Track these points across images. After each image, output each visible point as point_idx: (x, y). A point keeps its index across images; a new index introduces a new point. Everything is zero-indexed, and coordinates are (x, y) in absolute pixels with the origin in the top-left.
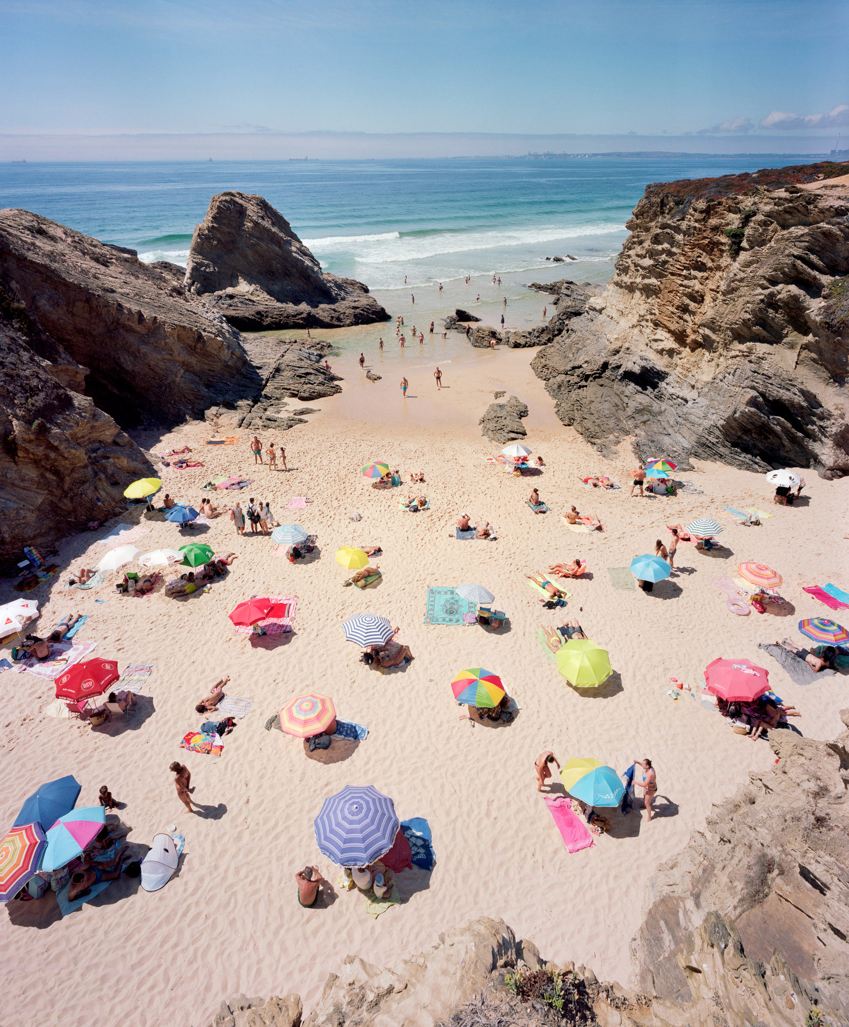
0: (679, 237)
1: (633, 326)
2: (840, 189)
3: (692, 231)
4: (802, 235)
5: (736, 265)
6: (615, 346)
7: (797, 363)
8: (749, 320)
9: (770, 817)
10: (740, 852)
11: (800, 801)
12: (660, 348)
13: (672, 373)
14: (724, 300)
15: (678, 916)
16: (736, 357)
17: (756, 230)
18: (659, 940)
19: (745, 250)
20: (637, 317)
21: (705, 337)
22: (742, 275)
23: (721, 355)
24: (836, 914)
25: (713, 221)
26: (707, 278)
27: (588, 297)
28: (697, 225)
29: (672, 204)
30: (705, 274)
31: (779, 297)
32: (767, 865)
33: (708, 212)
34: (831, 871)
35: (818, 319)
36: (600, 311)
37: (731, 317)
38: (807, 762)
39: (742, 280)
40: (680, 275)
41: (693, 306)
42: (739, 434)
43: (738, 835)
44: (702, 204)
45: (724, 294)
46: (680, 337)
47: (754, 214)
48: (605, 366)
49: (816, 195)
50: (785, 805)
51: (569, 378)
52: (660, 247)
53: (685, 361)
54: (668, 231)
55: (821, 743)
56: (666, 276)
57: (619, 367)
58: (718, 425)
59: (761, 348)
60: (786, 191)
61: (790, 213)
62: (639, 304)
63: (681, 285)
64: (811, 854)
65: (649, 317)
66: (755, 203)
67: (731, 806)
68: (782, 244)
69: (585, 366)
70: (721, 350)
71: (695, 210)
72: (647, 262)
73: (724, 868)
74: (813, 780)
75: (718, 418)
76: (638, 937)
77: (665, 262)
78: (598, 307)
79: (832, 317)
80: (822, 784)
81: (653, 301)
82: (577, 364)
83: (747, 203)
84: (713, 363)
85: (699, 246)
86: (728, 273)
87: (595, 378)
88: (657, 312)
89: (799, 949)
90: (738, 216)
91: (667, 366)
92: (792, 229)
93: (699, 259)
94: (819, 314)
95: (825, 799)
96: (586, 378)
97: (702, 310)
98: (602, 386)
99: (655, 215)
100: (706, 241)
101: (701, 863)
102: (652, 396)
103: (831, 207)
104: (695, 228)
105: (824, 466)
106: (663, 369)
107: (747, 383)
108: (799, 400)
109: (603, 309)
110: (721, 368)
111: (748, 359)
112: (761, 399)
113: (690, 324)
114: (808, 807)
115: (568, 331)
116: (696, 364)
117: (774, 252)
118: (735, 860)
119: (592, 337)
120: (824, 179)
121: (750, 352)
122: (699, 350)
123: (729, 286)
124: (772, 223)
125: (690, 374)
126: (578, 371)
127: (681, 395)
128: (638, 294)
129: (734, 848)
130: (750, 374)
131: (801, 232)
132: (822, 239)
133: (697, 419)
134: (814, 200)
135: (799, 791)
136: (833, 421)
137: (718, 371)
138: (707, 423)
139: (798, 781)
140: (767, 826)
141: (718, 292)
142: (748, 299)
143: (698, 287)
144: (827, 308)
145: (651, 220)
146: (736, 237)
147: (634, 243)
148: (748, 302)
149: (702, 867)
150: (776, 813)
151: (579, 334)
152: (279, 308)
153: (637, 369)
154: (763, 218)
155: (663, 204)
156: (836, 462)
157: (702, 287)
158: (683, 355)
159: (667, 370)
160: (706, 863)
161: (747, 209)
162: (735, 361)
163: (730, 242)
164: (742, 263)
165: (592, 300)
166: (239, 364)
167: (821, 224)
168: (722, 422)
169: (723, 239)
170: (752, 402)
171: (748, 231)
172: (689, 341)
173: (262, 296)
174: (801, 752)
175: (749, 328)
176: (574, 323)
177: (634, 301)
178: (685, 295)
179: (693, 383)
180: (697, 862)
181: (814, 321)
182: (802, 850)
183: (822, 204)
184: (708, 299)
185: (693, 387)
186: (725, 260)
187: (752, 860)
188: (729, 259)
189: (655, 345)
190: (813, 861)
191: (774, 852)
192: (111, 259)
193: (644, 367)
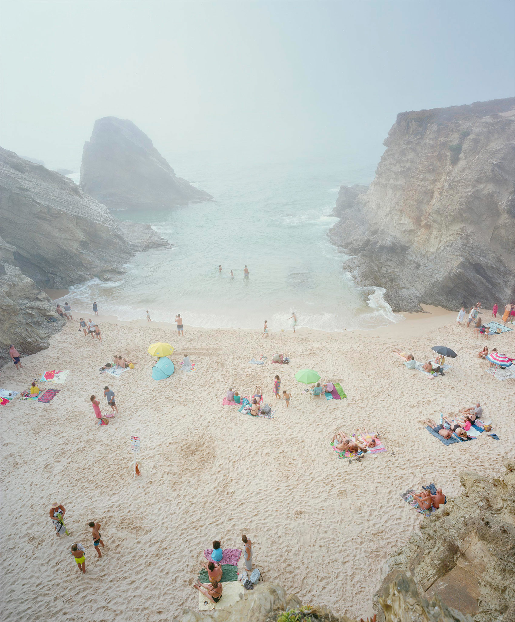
1: (387, 215)
3: (427, 146)
4: (499, 150)
5: (456, 170)
6: (375, 228)
7: (491, 239)
8: (462, 209)
9: (458, 523)
10: (439, 544)
11: (476, 513)
12: (404, 229)
13: (411, 247)
14: (446, 196)
16: (453, 234)
17: (470, 145)
19: (462, 160)
20: (389, 208)
21: (434, 222)
22: (459, 178)
23: (443, 234)
25: (441, 139)
26: (436, 180)
28: (431, 142)
29: (415, 127)
30: (435, 178)
31: (482, 193)
32: (454, 551)
33: (438, 132)
35: (506, 208)
36: (365, 204)
37: (450, 208)
38: (481, 490)
39: (459, 181)
40: (418, 178)
41: (426, 200)
42: (452, 287)
44: (434, 127)
45: (447, 191)
46: (417, 222)
47: (469, 134)
48: (367, 242)
49: (509, 120)
50: (467, 516)
52: (406, 158)
53: (420, 238)
54: (412, 146)
56: (409, 179)
57: (376, 243)
58: (439, 281)
59: (470, 228)
60: (490, 118)
62: (391, 198)
63: (419, 185)
65: (397, 208)
66: (470, 126)
67: (435, 518)
68: (486, 156)
69: (354, 242)
70: (443, 231)
72: (397, 169)
73: (429, 553)
75: (439, 276)
76: (378, 594)
77: (409, 169)
81: (400, 197)
82: (349, 241)
83: (465, 125)
84: (438, 239)
85: (432, 157)
86: (450, 176)
88: (402, 204)
89: (470, 596)
90: (458, 135)
91: (408, 242)
93: (431, 167)
94: (507, 205)
95: (490, 511)
96: (355, 250)
97: (432, 203)
100: (436, 154)
102: (398, 262)
104: (429, 144)
106: (405, 244)
107: (458, 252)
108: (492, 263)
109: (367, 203)
110: (443, 242)
111: (460, 236)
112: (467, 263)
113: (424, 212)
114: (480, 516)
116: (427, 240)
117: (480, 162)
118: (436, 548)
121: (462, 230)
122: (429, 230)
123: (450, 185)
124: (480, 140)
125: (423, 247)
126: (350, 246)
127: (416, 261)
128: (390, 192)
129: (435, 541)
130: (461, 246)
131: (499, 148)
135: (475, 507)
137: (440, 245)
138: (432, 280)
139: (475, 501)
140: (455, 528)
141: (443, 190)
142: (462, 195)
143: (430, 187)
146: (457, 150)
147: (389, 155)
148: (462, 197)
150: (462, 520)
153: (388, 244)
154: (475, 137)
155: (408, 127)
157: (432, 187)
158: (418, 234)
159: (407, 245)
161: (464, 130)
162: (452, 238)
163: (451, 154)
164: (459, 169)
165: (360, 196)
168: (442, 279)
169: (447, 152)
170: (462, 265)
171: (465, 146)
172: (423, 224)
174: (478, 484)
175: (462, 215)
177: (387, 197)
178: (421, 192)
179: (424, 253)
184: (436, 195)
185: (424, 256)
186: (448, 167)
187: (445, 548)
188: (451, 167)
189: (400, 227)
191: (458, 543)
192: (25, 167)
193: (393, 242)
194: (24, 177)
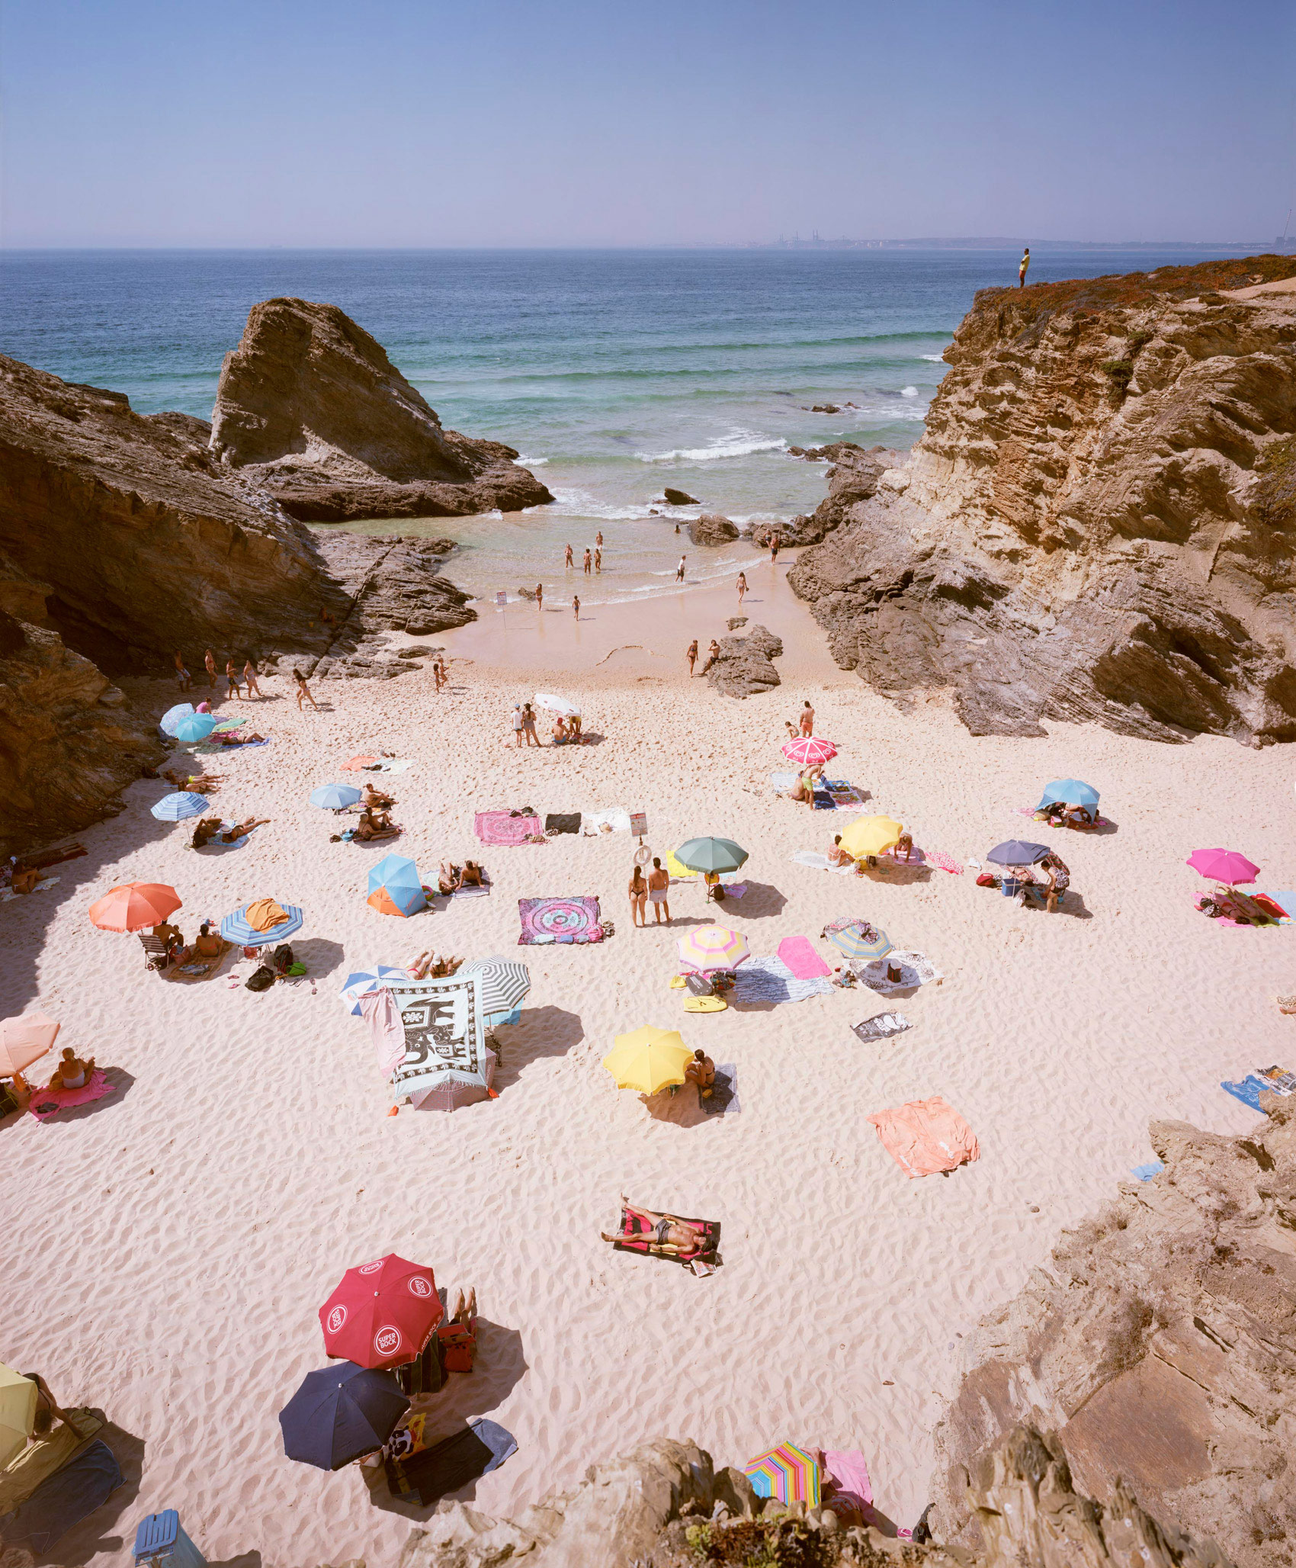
0: (1030, 374)
1: (954, 516)
2: (1287, 298)
3: (1049, 364)
4: (1226, 372)
5: (1119, 419)
6: (924, 546)
7: (1212, 572)
8: (1138, 505)
9: (1149, 1247)
10: (1101, 1298)
11: (1195, 1223)
12: (996, 549)
13: (1016, 588)
14: (1098, 475)
15: (1006, 1390)
16: (1116, 562)
17: (1152, 363)
18: (977, 1425)
19: (1134, 394)
20: (959, 501)
21: (1070, 532)
22: (1129, 434)
23: (1092, 559)
24: (1242, 1384)
25: (1083, 350)
26: (1072, 440)
27: (880, 470)
28: (1058, 355)
29: (1017, 321)
30: (1070, 434)
31: (1186, 469)
32: (1142, 1316)
33: (1075, 334)
34: (1236, 1324)
35: (1247, 503)
36: (901, 492)
37: (1109, 501)
38: (1207, 1167)
39: (1127, 443)
40: (1030, 435)
41: (1049, 482)
42: (1119, 681)
43: (1100, 1274)
44: (1065, 322)
45: (1100, 464)
46: (1029, 531)
47: (1149, 337)
48: (907, 578)
49: (1249, 308)
50: (1172, 1230)
51: (849, 596)
52: (997, 391)
53: (1036, 569)
54: (1012, 364)
55: (1229, 1139)
56: (1007, 436)
57: (930, 579)
58: (1087, 668)
59: (1157, 549)
60: (1201, 301)
61: (1208, 337)
62: (964, 479)
63: (1031, 451)
64: (1207, 1300)
65: (978, 501)
66: (1151, 320)
67: (1090, 1234)
68: (1194, 386)
69: (875, 577)
70: (1093, 553)
71: (1055, 331)
72: (978, 413)
73: (1077, 1321)
74: (1215, 1194)
75: (1086, 656)
76: (947, 1420)
77: (1006, 414)
78: (897, 486)
79: (1269, 499)
80: (1227, 1200)
81: (985, 477)
82: (862, 574)
83: (1139, 319)
84: (1081, 573)
85: (1062, 389)
86: (1106, 431)
87: (891, 596)
88: (991, 492)
89: (1185, 1433)
90: (1123, 341)
91: (1006, 578)
92: (1210, 361)
93: (1060, 410)
94: (1249, 497)
95: (1232, 1221)
96: (878, 596)
97: (1064, 490)
98: (902, 608)
99: (991, 338)
100: (1072, 381)
101: (1042, 1315)
102: (983, 624)
103: (1273, 326)
104: (1054, 359)
105: (1250, 728)
106: (1001, 582)
107: (1132, 603)
108: (1215, 628)
109: (905, 488)
110: (1093, 580)
111: (1135, 565)
112: (1154, 628)
113: (1045, 511)
114: (1205, 1233)
115: (848, 522)
116: (1054, 574)
117: (1179, 399)
118: (1094, 1310)
119: (887, 533)
120: (1264, 282)
121: (1139, 552)
122: (1058, 551)
123: (1106, 452)
124: (1178, 352)
125: (1043, 591)
126: (864, 587)
127: (1028, 622)
128: (961, 463)
129: (1092, 1293)
130: (1137, 589)
131: (1224, 367)
132: (1256, 378)
133: (1052, 660)
134: (1246, 317)
135: (1193, 1209)
136: (1265, 661)
137: (1087, 585)
138: (1068, 666)
139: (1192, 1195)
140: (1143, 1260)
141: (1089, 462)
142: (1137, 472)
143: (1058, 453)
144: (1261, 487)
145: (984, 347)
146: (1121, 374)
147: (956, 383)
148: (1137, 478)
149: (1044, 1320)
150: (1158, 1241)
151: (866, 528)
152: (371, 487)
153: (959, 582)
154: (1164, 344)
155: (1002, 321)
156: (1267, 722)
157: (1065, 454)
158: (1033, 559)
159: (1006, 583)
160: (1050, 1314)
161: (1139, 330)
162: (1115, 568)
163: (1110, 383)
164: (1129, 416)
165: (887, 474)
166: (306, 577)
167: (1256, 355)
168: (1091, 664)
169: (1100, 378)
170: (1141, 632)
171: (1139, 365)
172: (1042, 538)
173: (342, 468)
174: (1198, 1153)
175: (1138, 518)
176: (859, 510)
177: (954, 477)
178: (1037, 466)
179: (1048, 604)
180: (1036, 1313)
181: (1241, 507)
182: (1195, 1295)
183: (1259, 322)
184: (1073, 472)
185: (1048, 609)
186: (1102, 411)
187: (1118, 1307)
188: (1108, 410)
189: (989, 545)
190: (1210, 1310)
191: (1152, 1297)
192: (83, 408)
193: (969, 579)
194: (78, 429)
